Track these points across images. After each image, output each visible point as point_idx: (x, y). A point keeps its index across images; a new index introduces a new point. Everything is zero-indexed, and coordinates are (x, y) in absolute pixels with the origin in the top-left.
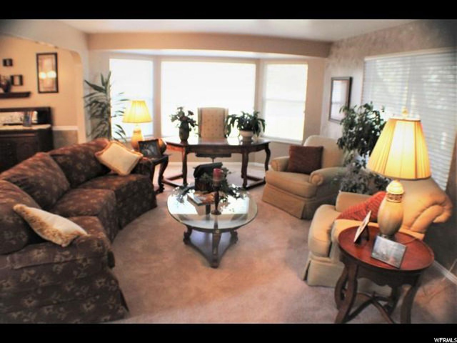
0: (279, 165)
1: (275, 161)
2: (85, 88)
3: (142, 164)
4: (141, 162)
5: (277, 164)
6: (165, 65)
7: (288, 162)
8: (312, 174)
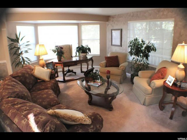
0: (104, 65)
1: (102, 64)
2: (8, 41)
3: (53, 74)
4: (52, 73)
5: (103, 65)
6: (39, 28)
7: (106, 63)
8: (120, 66)
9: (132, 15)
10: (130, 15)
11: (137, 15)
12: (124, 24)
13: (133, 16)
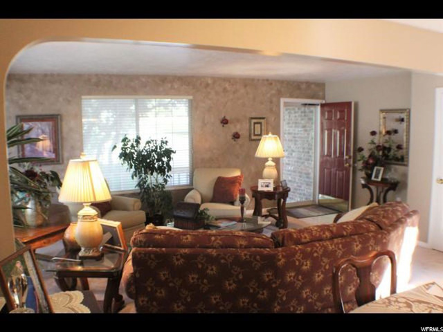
9: (94, 80)
10: (89, 80)
11: (111, 82)
12: (69, 101)
13: (97, 84)
